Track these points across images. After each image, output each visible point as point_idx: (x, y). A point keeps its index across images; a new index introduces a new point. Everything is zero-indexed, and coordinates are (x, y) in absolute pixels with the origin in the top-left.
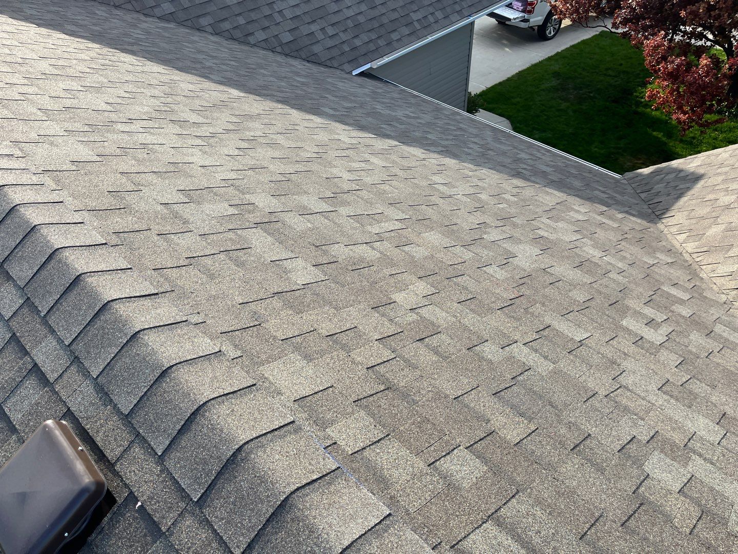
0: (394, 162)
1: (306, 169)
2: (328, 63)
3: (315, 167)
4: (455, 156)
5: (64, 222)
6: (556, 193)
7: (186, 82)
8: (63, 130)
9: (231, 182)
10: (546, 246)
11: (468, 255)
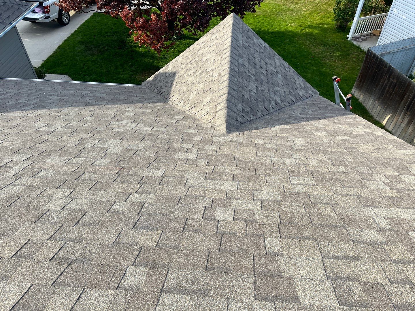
4: (43, 107)
6: (113, 106)
10: (122, 136)
11: (81, 161)
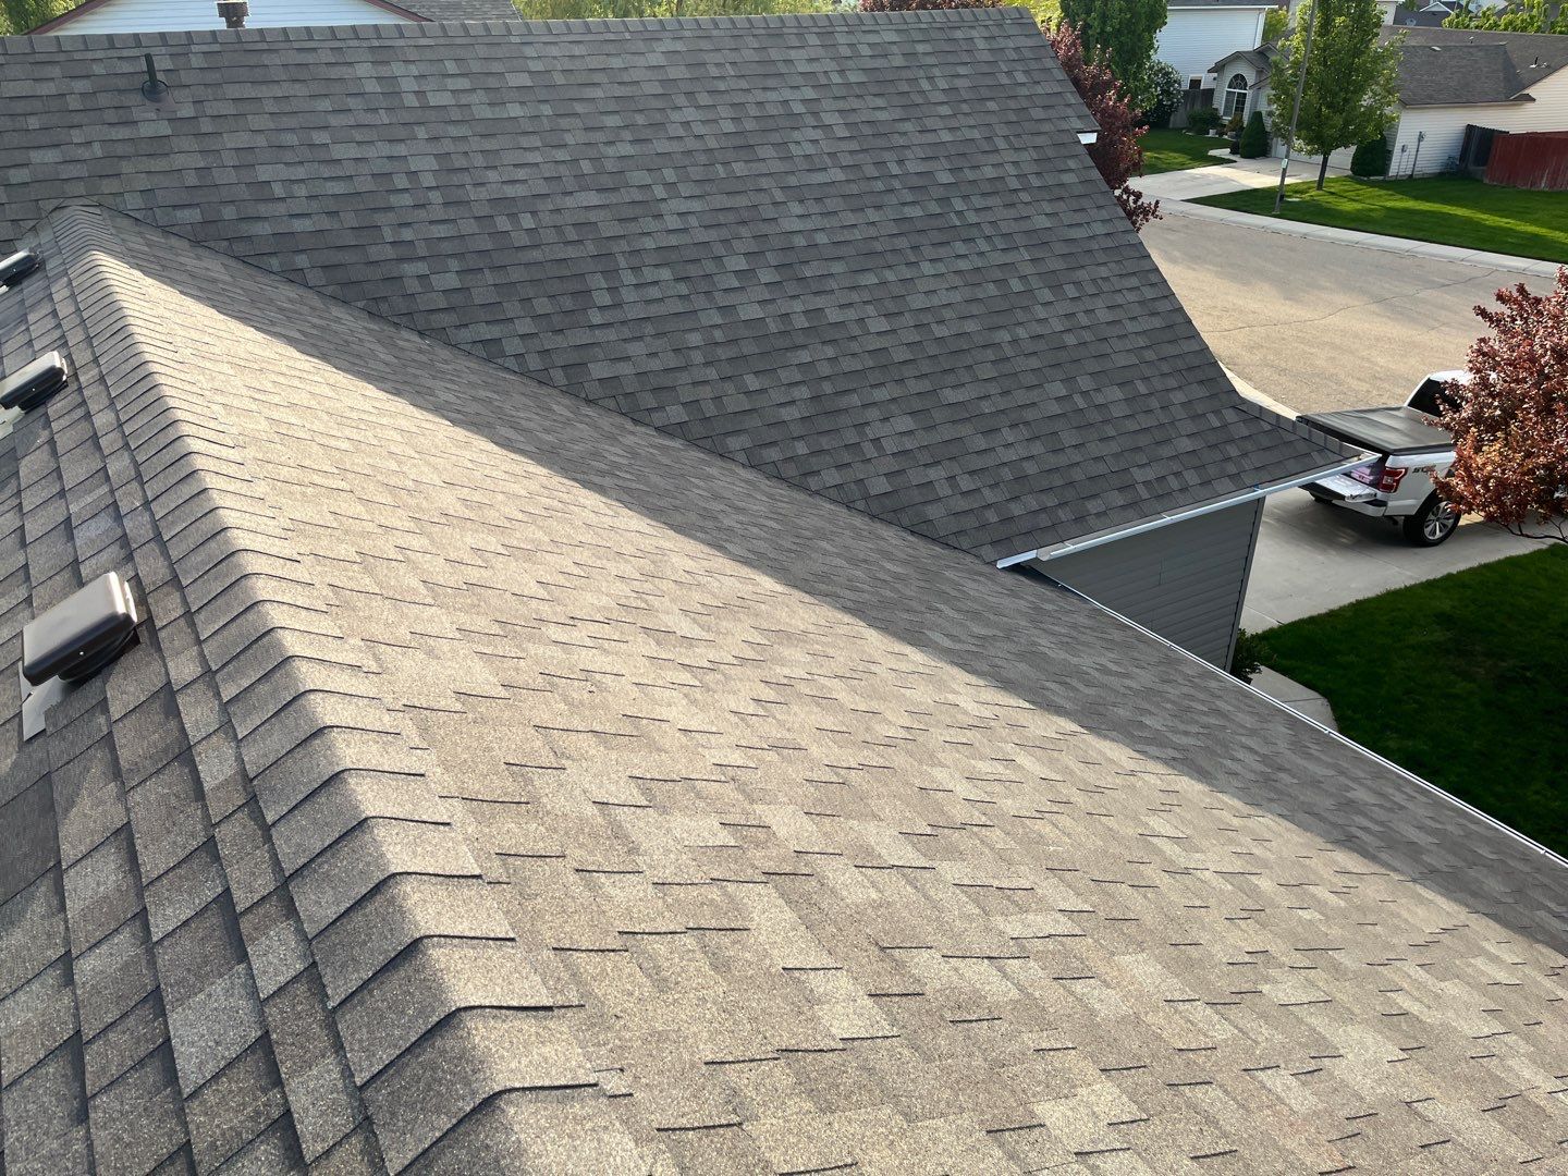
0: (1067, 771)
1: (881, 762)
2: (952, 541)
3: (899, 759)
4: (1202, 775)
5: (417, 818)
6: (1442, 902)
7: (683, 554)
8: (455, 627)
9: (731, 772)
11: (1222, 1032)
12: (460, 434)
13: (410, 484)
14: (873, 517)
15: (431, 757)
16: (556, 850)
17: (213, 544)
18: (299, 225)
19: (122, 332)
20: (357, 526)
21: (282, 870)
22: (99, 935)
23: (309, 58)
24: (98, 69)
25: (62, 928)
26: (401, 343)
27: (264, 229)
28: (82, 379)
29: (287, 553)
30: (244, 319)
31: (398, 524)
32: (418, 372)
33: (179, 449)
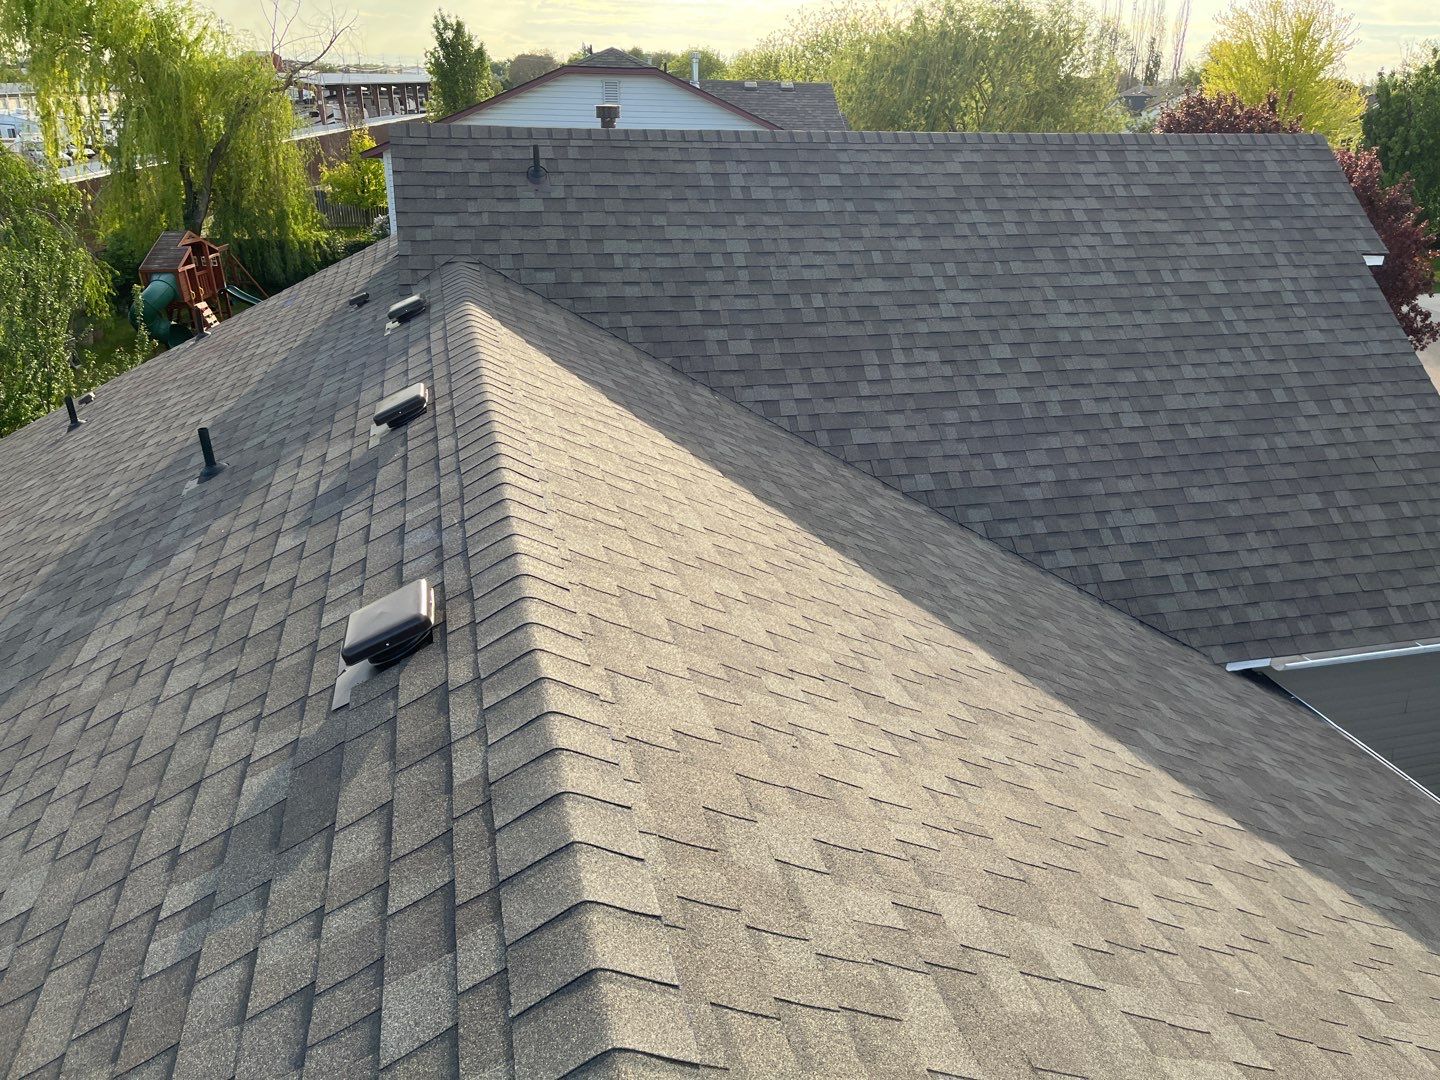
1: (1067, 864)
2: (1181, 636)
3: (1087, 864)
4: (1422, 932)
5: (615, 850)
7: (906, 619)
8: (687, 666)
9: (912, 850)
12: (727, 484)
13: (675, 528)
14: (1103, 602)
15: (640, 791)
16: (732, 903)
17: (503, 566)
18: (630, 291)
19: (474, 373)
20: (622, 562)
21: (498, 874)
22: (349, 897)
23: (661, 155)
24: (496, 154)
25: (323, 883)
26: (695, 397)
27: (600, 292)
28: (437, 408)
29: (560, 581)
30: (571, 368)
31: (658, 564)
32: (704, 425)
33: (496, 478)
